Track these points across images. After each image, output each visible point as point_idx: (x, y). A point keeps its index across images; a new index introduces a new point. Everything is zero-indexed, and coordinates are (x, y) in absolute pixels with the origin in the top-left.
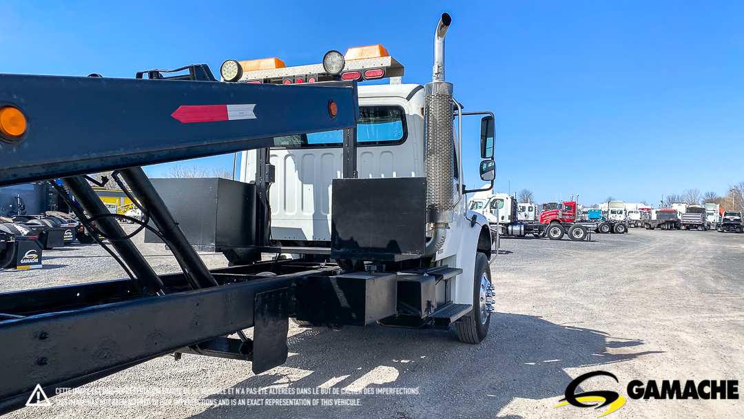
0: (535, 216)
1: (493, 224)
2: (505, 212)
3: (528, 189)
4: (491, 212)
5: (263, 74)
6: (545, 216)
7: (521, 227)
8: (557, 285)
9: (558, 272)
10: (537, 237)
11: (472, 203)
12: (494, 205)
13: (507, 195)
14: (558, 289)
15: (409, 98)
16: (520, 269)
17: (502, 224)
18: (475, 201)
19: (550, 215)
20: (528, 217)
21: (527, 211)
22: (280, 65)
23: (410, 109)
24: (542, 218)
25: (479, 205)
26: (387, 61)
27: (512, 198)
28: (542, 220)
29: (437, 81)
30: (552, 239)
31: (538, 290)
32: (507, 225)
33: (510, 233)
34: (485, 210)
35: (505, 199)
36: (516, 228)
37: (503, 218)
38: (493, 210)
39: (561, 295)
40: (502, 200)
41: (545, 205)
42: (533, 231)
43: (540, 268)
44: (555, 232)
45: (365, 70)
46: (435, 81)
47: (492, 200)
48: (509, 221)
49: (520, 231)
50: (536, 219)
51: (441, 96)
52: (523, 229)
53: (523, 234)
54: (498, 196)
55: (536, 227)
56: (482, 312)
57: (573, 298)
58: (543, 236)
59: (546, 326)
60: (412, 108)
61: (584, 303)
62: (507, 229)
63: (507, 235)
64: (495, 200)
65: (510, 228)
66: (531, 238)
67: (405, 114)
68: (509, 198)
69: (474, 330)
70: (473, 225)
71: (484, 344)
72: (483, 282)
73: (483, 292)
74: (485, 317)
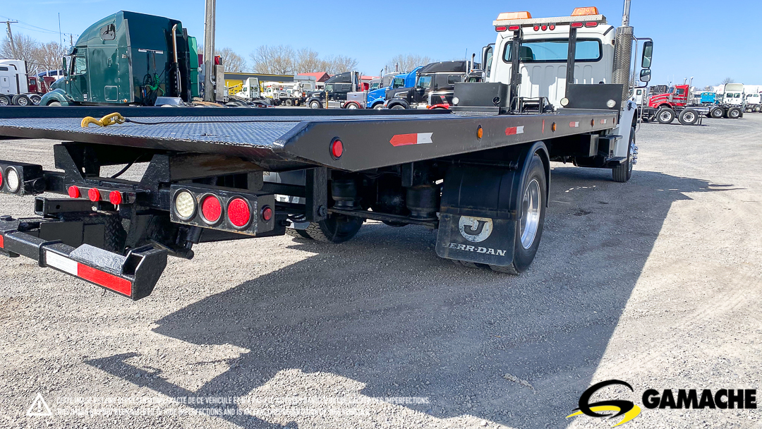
0: (644, 101)
6: (655, 100)
10: (646, 121)
15: (604, 34)
19: (659, 99)
24: (650, 101)
26: (600, 17)
28: (651, 104)
29: (625, 25)
30: (661, 123)
44: (665, 117)
50: (644, 104)
51: (627, 35)
55: (645, 111)
57: (685, 163)
58: (653, 120)
60: (607, 41)
61: (694, 166)
67: (602, 44)
69: (625, 173)
70: (629, 109)
71: (629, 183)
72: (632, 145)
73: (631, 152)
74: (631, 166)
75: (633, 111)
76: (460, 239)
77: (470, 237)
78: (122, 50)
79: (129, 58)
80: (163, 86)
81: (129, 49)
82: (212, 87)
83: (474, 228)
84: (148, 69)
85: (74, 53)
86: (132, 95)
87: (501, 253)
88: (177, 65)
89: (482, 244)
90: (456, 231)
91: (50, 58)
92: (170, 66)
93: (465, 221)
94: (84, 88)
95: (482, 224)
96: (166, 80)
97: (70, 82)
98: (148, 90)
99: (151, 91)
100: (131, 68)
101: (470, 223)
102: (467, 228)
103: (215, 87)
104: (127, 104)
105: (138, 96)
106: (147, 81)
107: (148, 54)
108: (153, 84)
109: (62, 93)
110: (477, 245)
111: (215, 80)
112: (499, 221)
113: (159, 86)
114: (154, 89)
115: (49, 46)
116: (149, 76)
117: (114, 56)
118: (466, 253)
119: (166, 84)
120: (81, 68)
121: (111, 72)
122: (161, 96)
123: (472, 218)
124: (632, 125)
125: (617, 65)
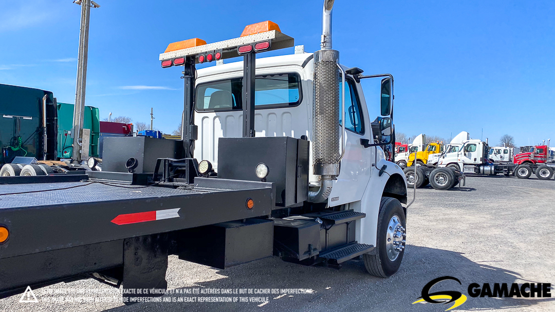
0: (510, 158)
1: (467, 164)
2: (477, 155)
3: (509, 135)
4: (465, 155)
5: (186, 52)
6: (518, 158)
7: (491, 167)
8: (499, 222)
9: (507, 210)
10: (507, 176)
11: (449, 147)
12: (468, 149)
13: (479, 141)
14: (497, 226)
15: (303, 66)
16: (473, 206)
17: (475, 165)
18: (452, 145)
19: (522, 157)
20: (504, 158)
21: (502, 154)
22: (200, 43)
23: (304, 75)
24: (515, 159)
25: (457, 148)
26: (272, 35)
27: (484, 143)
28: (515, 161)
29: (324, 49)
30: (520, 177)
31: (478, 226)
32: (479, 165)
33: (482, 172)
34: (460, 153)
35: (477, 144)
36: (487, 168)
37: (475, 159)
38: (467, 153)
39: (496, 232)
40: (475, 145)
41: (522, 148)
42: (502, 171)
43: (491, 205)
44: (523, 172)
45: (256, 43)
46: (322, 49)
47: (465, 145)
48: (481, 162)
49: (491, 170)
50: (510, 160)
51: (326, 63)
52: (493, 169)
53: (493, 173)
54: (471, 142)
55: (505, 167)
56: (390, 251)
57: (507, 235)
58: (513, 175)
59: (463, 263)
60: (306, 75)
61: (515, 241)
62: (479, 169)
63: (479, 173)
64: (469, 145)
65: (481, 168)
66: (502, 176)
67: (300, 80)
68: (481, 143)
69: (380, 267)
70: (380, 174)
71: (392, 279)
72: (391, 224)
73: (390, 234)
74: (394, 255)
75: (386, 178)
84: (15, 132)
88: (45, 129)
92: (38, 130)
107: (15, 119)
111: (81, 142)
124: (385, 194)
125: (319, 111)
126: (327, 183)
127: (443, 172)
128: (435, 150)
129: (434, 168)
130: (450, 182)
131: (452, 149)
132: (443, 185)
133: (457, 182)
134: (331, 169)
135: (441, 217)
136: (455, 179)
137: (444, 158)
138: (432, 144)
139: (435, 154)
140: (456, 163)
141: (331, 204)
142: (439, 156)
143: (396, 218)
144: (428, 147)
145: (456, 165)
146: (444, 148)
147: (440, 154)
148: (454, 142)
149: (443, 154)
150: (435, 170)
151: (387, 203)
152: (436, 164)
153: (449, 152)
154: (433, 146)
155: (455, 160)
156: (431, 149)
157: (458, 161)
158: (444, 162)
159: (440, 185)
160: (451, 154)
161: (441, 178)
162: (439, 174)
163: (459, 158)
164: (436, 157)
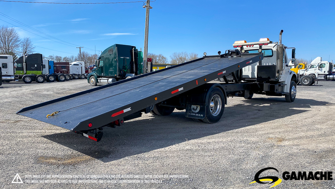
1: (320, 75)
2: (326, 69)
4: (319, 69)
5: (242, 44)
12: (321, 66)
13: (327, 62)
15: (273, 47)
17: (324, 75)
26: (269, 42)
27: (330, 63)
29: (280, 44)
32: (327, 75)
33: (328, 78)
34: (316, 68)
36: (331, 76)
37: (325, 72)
40: (325, 64)
45: (264, 43)
47: (319, 64)
48: (328, 73)
49: (333, 77)
51: (281, 47)
53: (334, 79)
54: (323, 62)
60: (275, 49)
67: (273, 50)
69: (290, 98)
70: (290, 74)
71: (293, 102)
72: (293, 88)
73: (292, 90)
74: (293, 96)
75: (292, 75)
76: (191, 112)
77: (194, 111)
78: (115, 58)
79: (117, 60)
80: (129, 70)
81: (117, 57)
82: (146, 70)
83: (195, 109)
84: (124, 64)
85: (100, 59)
86: (118, 73)
87: (202, 115)
88: (134, 62)
89: (197, 113)
90: (191, 110)
91: (94, 60)
92: (131, 63)
93: (193, 106)
94: (102, 72)
95: (197, 107)
96: (130, 68)
97: (98, 69)
98: (124, 71)
99: (125, 72)
100: (118, 64)
101: (194, 107)
102: (193, 108)
103: (147, 70)
104: (116, 76)
105: (120, 74)
106: (123, 68)
107: (124, 58)
108: (125, 69)
109: (95, 73)
110: (196, 113)
111: (147, 67)
112: (201, 106)
113: (127, 70)
114: (126, 71)
115: (94, 55)
116: (124, 66)
117: (112, 60)
118: (193, 116)
119: (130, 69)
120: (101, 64)
121: (111, 65)
122: (128, 73)
123: (195, 106)
124: (291, 80)
125: (278, 58)
126: (280, 75)
127: (307, 77)
128: (302, 67)
129: (302, 76)
130: (310, 82)
131: (312, 66)
132: (307, 83)
133: (313, 82)
134: (281, 72)
135: (306, 93)
136: (313, 81)
137: (307, 71)
138: (300, 64)
139: (302, 70)
140: (314, 74)
141: (280, 81)
142: (304, 70)
143: (294, 86)
144: (298, 66)
145: (313, 75)
146: (307, 66)
147: (305, 69)
148: (312, 63)
149: (306, 69)
150: (303, 77)
151: (292, 82)
152: (303, 74)
153: (310, 68)
154: (301, 65)
155: (313, 72)
156: (300, 67)
157: (315, 73)
158: (307, 73)
159: (305, 83)
160: (311, 69)
161: (306, 80)
162: (305, 79)
163: (316, 71)
164: (302, 71)
